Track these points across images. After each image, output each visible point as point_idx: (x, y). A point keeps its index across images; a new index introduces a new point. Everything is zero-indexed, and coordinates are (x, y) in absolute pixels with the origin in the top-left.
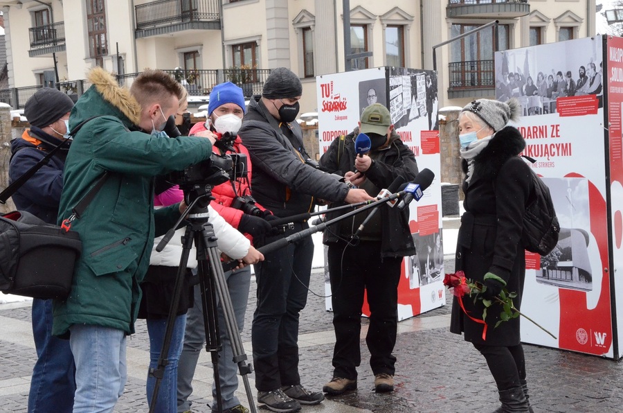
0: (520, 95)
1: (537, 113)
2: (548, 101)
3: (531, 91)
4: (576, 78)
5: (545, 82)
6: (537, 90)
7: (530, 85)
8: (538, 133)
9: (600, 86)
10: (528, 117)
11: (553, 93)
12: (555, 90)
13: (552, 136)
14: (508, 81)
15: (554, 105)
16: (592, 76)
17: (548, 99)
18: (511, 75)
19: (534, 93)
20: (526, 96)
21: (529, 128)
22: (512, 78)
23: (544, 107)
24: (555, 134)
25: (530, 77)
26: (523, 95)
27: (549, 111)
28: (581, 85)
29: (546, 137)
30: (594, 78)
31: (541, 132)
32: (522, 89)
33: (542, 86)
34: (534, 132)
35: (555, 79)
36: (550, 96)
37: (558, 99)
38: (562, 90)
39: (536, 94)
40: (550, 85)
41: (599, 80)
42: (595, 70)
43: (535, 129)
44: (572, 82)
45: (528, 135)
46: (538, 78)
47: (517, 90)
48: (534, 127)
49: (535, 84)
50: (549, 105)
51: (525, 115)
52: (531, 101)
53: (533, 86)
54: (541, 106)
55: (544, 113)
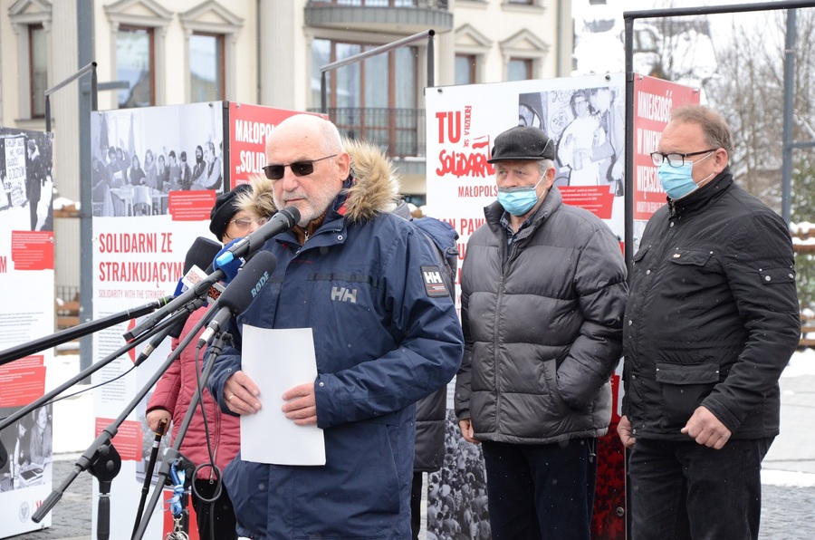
0: (124, 183)
1: (144, 212)
2: (158, 195)
3: (137, 178)
4: (192, 162)
5: (154, 166)
6: (144, 176)
7: (136, 168)
8: (145, 244)
9: (220, 178)
10: (132, 217)
11: (165, 183)
12: (167, 180)
13: (164, 251)
14: (108, 160)
15: (165, 200)
16: (211, 162)
17: (158, 192)
18: (112, 150)
19: (141, 182)
20: (130, 185)
21: (134, 235)
22: (113, 155)
23: (154, 204)
24: (166, 248)
25: (136, 156)
26: (127, 183)
27: (160, 210)
28: (199, 173)
29: (156, 251)
30: (213, 164)
31: (150, 243)
32: (125, 174)
33: (151, 171)
34: (140, 243)
35: (167, 163)
36: (160, 188)
37: (171, 194)
38: (175, 180)
39: (144, 183)
40: (161, 171)
41: (219, 169)
42: (214, 152)
43: (142, 238)
44: (187, 169)
45: (133, 247)
46: (146, 158)
47: (118, 175)
48: (141, 235)
49: (142, 167)
50: (159, 202)
51: (130, 215)
52: (138, 193)
53: (140, 170)
54: (150, 202)
55: (153, 214)
